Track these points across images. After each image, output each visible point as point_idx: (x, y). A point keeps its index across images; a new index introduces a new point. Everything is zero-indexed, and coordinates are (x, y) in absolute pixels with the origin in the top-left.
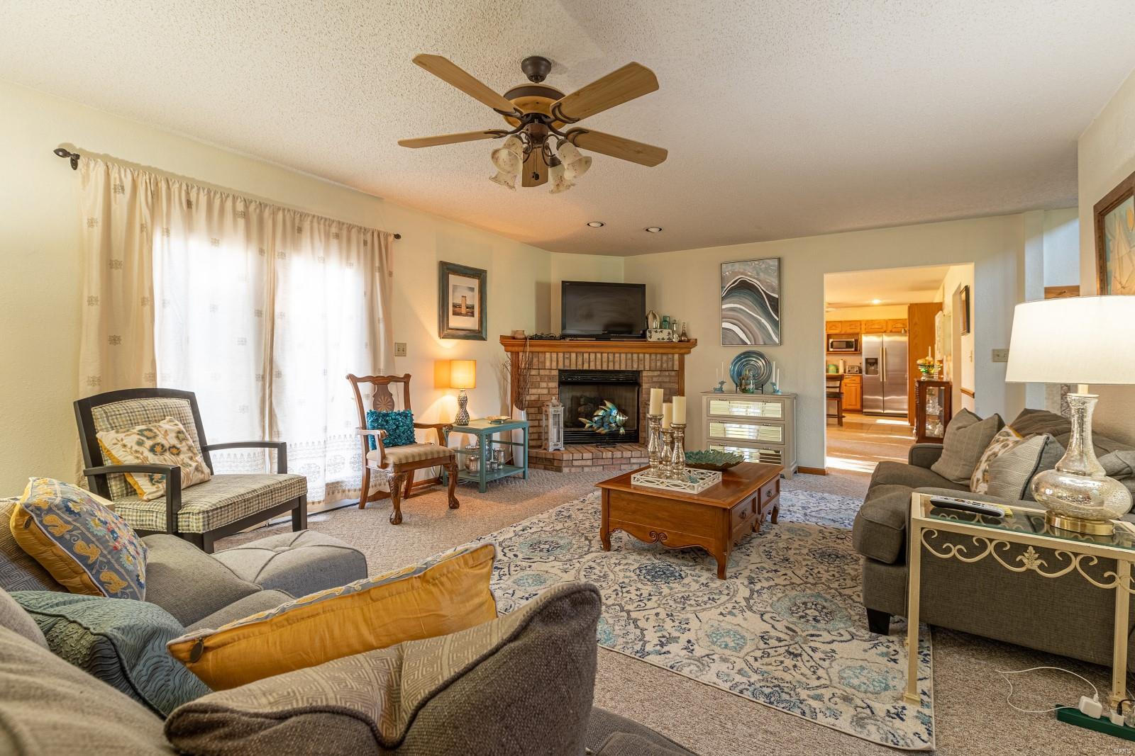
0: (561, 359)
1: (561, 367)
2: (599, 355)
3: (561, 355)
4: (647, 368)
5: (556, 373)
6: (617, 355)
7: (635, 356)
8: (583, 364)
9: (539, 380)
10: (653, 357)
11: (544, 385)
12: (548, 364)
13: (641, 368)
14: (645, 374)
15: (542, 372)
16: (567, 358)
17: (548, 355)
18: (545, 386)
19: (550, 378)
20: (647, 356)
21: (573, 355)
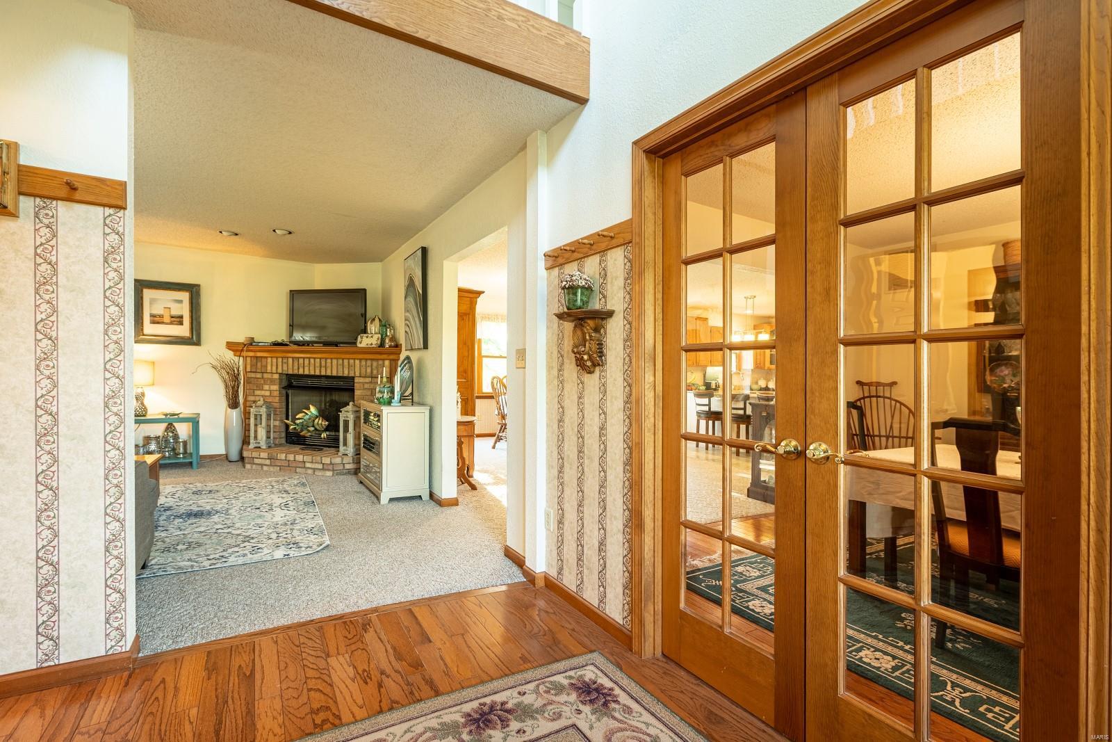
0: (280, 364)
1: (280, 370)
2: (312, 360)
3: (280, 360)
4: (357, 374)
5: (276, 376)
6: (329, 361)
7: (346, 361)
8: (298, 369)
9: (262, 382)
10: (363, 362)
11: (266, 387)
12: (269, 368)
13: (352, 374)
14: (356, 380)
15: (266, 376)
16: (285, 363)
17: (269, 360)
18: (268, 389)
19: (272, 382)
20: (357, 362)
21: (290, 360)
